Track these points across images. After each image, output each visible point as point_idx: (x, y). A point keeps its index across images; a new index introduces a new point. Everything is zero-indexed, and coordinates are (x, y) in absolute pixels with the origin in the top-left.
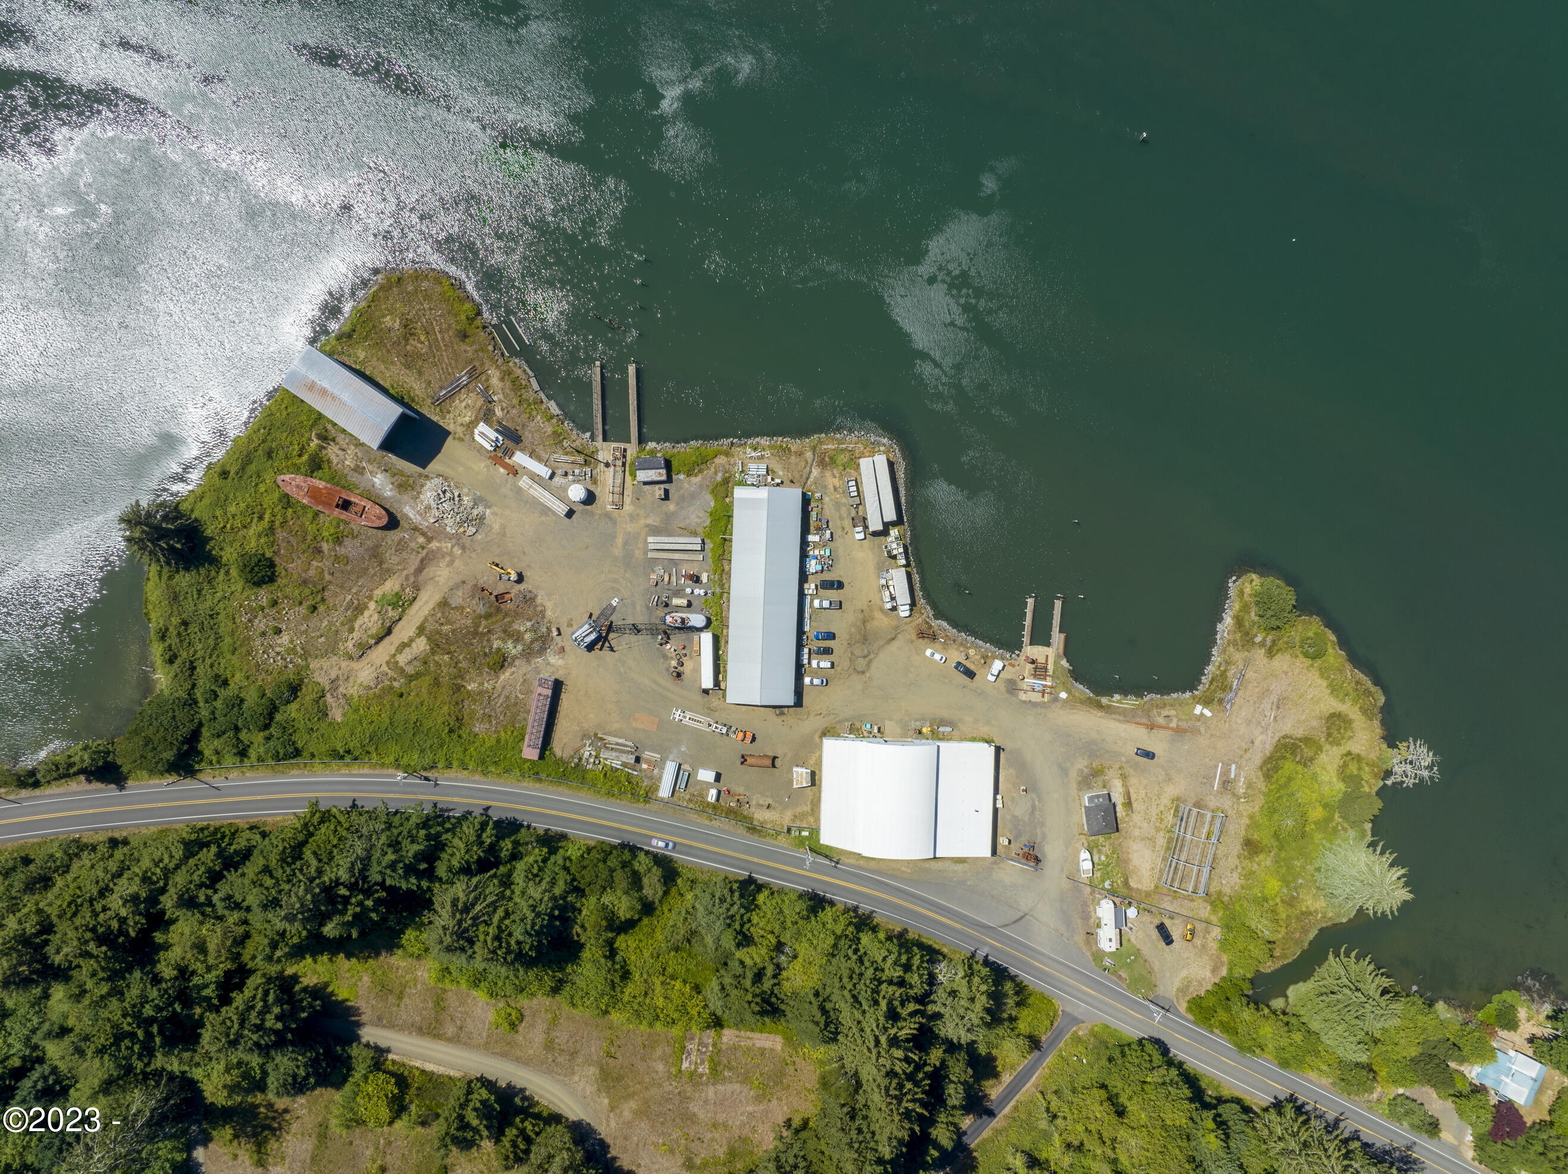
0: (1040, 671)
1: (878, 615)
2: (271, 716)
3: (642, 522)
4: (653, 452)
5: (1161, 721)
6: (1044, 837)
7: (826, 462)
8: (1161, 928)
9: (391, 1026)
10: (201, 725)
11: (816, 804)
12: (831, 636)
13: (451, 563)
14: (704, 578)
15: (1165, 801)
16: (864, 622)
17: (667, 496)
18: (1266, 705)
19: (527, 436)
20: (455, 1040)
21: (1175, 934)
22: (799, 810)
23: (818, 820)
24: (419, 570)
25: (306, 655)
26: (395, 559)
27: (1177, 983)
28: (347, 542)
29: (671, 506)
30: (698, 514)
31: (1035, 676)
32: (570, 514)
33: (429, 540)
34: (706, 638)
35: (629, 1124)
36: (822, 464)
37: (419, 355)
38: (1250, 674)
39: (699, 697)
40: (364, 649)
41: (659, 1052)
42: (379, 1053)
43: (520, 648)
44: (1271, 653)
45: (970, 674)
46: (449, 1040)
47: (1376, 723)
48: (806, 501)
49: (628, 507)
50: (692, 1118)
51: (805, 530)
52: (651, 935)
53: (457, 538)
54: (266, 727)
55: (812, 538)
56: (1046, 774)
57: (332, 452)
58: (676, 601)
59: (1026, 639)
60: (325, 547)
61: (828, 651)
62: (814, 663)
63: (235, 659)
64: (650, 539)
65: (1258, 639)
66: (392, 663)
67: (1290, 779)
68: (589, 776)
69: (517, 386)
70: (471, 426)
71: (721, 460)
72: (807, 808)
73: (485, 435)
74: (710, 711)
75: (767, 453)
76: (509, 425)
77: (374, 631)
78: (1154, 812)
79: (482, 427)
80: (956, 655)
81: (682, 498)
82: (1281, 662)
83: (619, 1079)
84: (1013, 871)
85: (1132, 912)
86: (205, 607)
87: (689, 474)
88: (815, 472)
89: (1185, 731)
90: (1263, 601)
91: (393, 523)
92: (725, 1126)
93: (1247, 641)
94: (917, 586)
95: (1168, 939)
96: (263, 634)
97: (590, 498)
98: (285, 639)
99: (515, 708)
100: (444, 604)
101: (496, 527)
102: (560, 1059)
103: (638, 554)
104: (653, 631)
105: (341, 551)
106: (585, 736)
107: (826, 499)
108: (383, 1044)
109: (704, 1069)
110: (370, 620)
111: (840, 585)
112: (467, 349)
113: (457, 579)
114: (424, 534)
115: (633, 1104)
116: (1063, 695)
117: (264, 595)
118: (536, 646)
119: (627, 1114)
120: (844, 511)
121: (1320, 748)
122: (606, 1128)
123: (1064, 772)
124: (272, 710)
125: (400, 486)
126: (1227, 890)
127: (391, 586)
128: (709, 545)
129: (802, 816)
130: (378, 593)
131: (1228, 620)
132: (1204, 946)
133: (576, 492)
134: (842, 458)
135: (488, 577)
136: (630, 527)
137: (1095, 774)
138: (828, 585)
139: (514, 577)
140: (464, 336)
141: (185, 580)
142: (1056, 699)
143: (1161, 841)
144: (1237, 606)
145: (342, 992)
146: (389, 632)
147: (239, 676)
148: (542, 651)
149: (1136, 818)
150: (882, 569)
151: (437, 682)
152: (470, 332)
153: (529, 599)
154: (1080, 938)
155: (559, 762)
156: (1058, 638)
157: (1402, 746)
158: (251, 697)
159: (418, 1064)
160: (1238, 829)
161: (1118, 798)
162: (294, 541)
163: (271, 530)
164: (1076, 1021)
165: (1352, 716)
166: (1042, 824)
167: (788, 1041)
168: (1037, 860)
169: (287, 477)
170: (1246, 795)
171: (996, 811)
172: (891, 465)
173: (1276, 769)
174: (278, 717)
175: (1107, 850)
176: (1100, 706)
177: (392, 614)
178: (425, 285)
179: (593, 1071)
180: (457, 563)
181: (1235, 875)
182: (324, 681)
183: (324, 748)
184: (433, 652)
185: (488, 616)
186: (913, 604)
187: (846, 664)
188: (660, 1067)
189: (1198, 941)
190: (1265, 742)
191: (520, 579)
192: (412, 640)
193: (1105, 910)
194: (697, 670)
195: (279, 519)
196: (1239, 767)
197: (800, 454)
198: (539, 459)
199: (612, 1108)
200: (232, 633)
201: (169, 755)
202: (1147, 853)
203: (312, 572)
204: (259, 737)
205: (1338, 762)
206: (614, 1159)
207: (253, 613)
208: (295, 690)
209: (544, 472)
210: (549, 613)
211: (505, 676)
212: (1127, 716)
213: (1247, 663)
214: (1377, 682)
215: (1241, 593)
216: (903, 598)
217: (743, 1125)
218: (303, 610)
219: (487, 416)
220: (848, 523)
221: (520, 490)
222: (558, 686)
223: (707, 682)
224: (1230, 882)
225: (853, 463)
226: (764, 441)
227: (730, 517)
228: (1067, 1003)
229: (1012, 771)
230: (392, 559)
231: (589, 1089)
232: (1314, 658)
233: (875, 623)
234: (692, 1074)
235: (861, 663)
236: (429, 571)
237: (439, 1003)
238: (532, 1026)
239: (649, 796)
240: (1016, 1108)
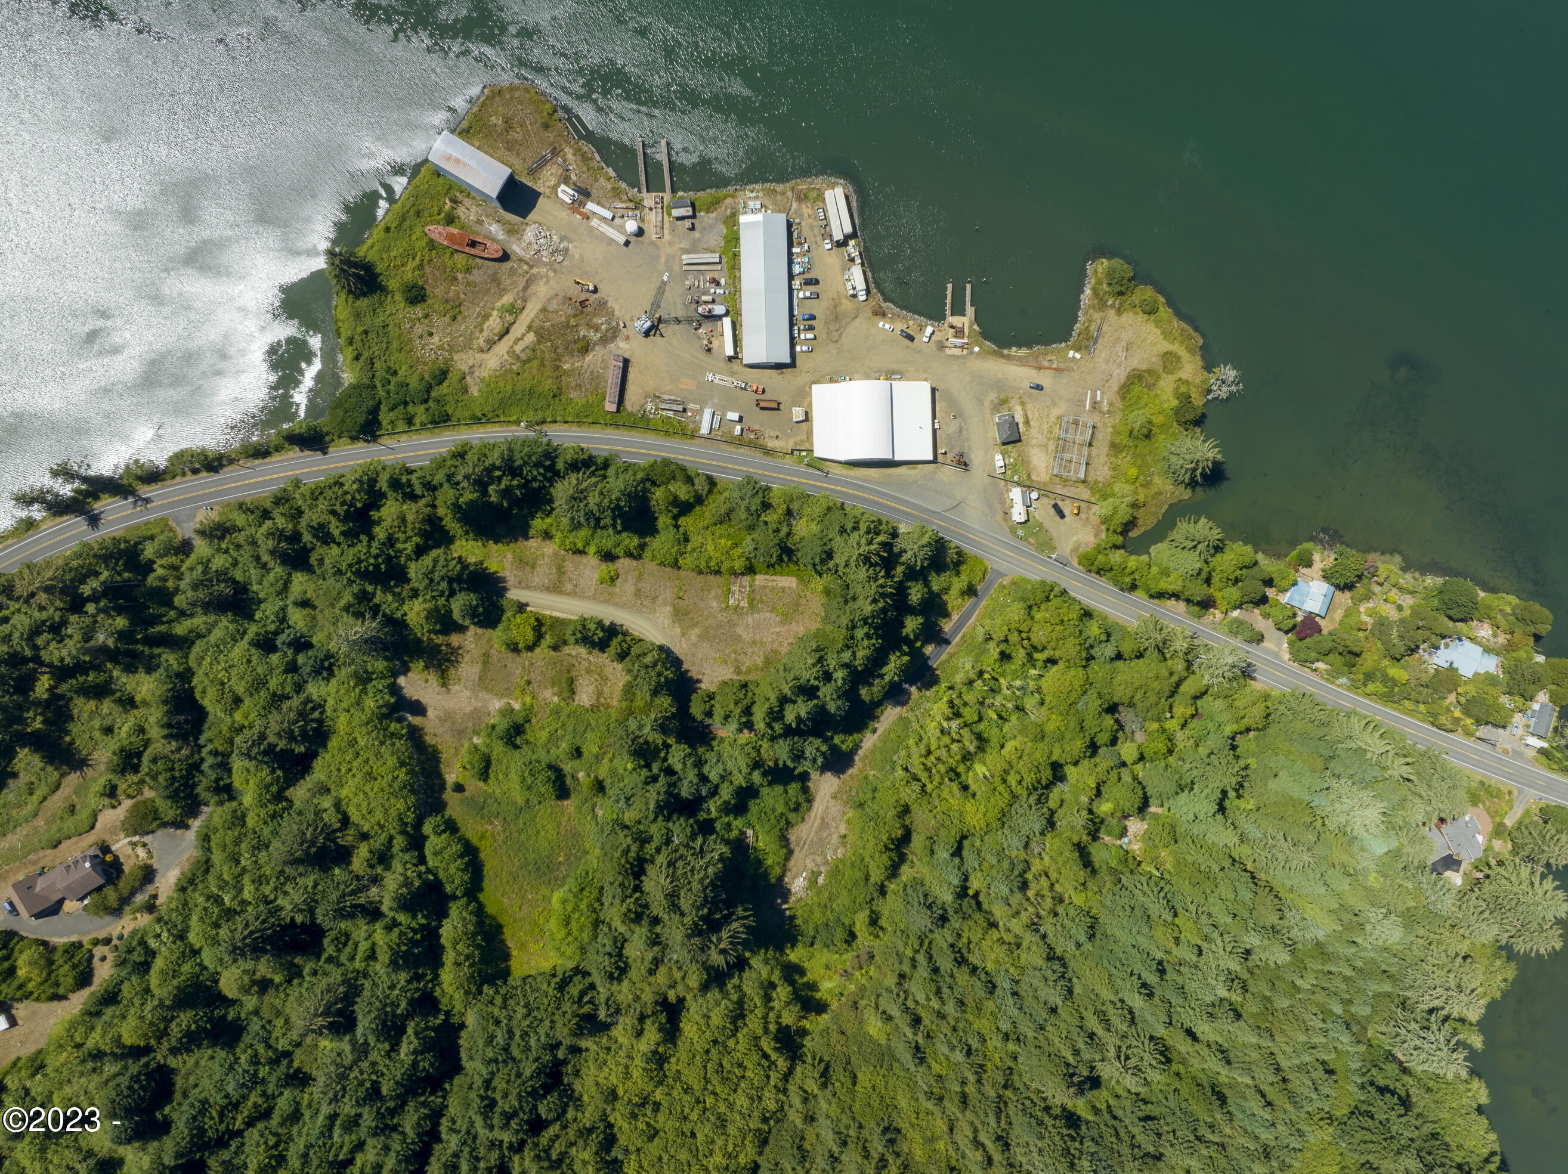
0: (959, 332)
1: (844, 301)
2: (428, 392)
3: (677, 246)
4: (682, 198)
5: (1046, 364)
6: (970, 448)
7: (802, 198)
8: (1056, 507)
9: (528, 587)
10: (380, 402)
11: (810, 434)
12: (813, 318)
13: (547, 283)
14: (723, 282)
15: (1053, 418)
16: (835, 307)
17: (692, 228)
18: (1119, 349)
19: (594, 192)
20: (573, 594)
21: (1066, 512)
22: (799, 438)
23: (812, 444)
24: (526, 288)
25: (451, 349)
26: (508, 282)
27: (1070, 545)
28: (475, 272)
29: (696, 234)
30: (716, 237)
31: (956, 337)
32: (627, 243)
33: (531, 267)
34: (727, 322)
35: (695, 645)
36: (799, 200)
37: (516, 141)
38: (1105, 328)
39: (723, 365)
40: (491, 343)
41: (713, 593)
42: (521, 607)
43: (599, 335)
44: (1119, 312)
45: (911, 339)
46: (568, 594)
47: (1198, 358)
48: (789, 225)
49: (667, 237)
50: (738, 639)
51: (790, 245)
52: (702, 515)
53: (550, 265)
54: (426, 401)
55: (795, 250)
56: (968, 405)
57: (461, 211)
58: (704, 298)
59: (948, 312)
60: (459, 276)
61: (811, 328)
62: (802, 336)
63: (402, 357)
64: (684, 257)
65: (1110, 302)
66: (511, 352)
67: (1139, 398)
68: (652, 423)
69: (585, 158)
70: (555, 188)
71: (729, 201)
72: (804, 437)
73: (565, 193)
74: (733, 374)
75: (761, 194)
76: (583, 186)
77: (497, 331)
78: (1045, 426)
79: (563, 187)
80: (900, 326)
81: (704, 228)
82: (1128, 318)
83: (686, 614)
84: (948, 473)
85: (1034, 495)
86: (379, 320)
87: (708, 211)
88: (795, 205)
89: (1063, 370)
90: (1110, 274)
91: (505, 257)
92: (761, 642)
93: (1102, 305)
94: (871, 280)
95: (1062, 516)
96: (420, 337)
97: (640, 232)
98: (436, 339)
99: (597, 379)
100: (544, 310)
101: (577, 256)
102: (646, 603)
103: (676, 268)
104: (689, 321)
105: (471, 278)
106: (647, 396)
107: (803, 224)
108: (523, 600)
109: (744, 604)
110: (494, 323)
111: (817, 282)
112: (550, 135)
113: (552, 293)
114: (527, 263)
115: (697, 631)
116: (977, 349)
117: (418, 311)
118: (609, 334)
119: (694, 639)
120: (816, 230)
121: (1159, 377)
122: (680, 649)
123: (981, 402)
124: (429, 388)
125: (509, 231)
126: (1100, 479)
127: (507, 299)
128: (724, 260)
129: (802, 442)
130: (499, 304)
131: (1088, 291)
132: (1087, 519)
133: (631, 226)
134: (813, 195)
135: (574, 292)
136: (669, 250)
137: (1003, 402)
138: (809, 282)
139: (591, 288)
140: (546, 126)
141: (363, 303)
142: (971, 353)
143: (1052, 447)
144: (1093, 281)
145: (492, 566)
146: (507, 332)
147: (404, 368)
148: (614, 338)
149: (1033, 432)
150: (845, 269)
151: (542, 365)
152: (551, 123)
153: (603, 304)
154: (1000, 516)
155: (631, 414)
156: (970, 310)
157: (1216, 370)
158: (414, 383)
159: (548, 612)
160: (1104, 436)
161: (1019, 418)
162: (437, 273)
163: (421, 266)
164: (1001, 575)
165: (1180, 353)
166: (968, 440)
167: (800, 579)
168: (965, 464)
169: (432, 227)
170: (1109, 412)
171: (934, 431)
172: (847, 197)
173: (1128, 392)
174: (433, 394)
175: (1014, 454)
176: (1003, 356)
177: (509, 318)
178: (517, 94)
179: (668, 609)
180: (552, 282)
181: (1106, 468)
182: (464, 368)
183: (467, 414)
184: (539, 342)
185: (575, 316)
186: (868, 291)
187: (824, 336)
188: (715, 604)
189: (1083, 516)
190: (1120, 375)
191: (596, 291)
192: (523, 335)
193: (1016, 493)
194: (722, 346)
195: (427, 258)
196: (1103, 393)
197: (783, 193)
198: (603, 206)
199: (683, 635)
200: (400, 336)
201: (361, 419)
202: (1043, 456)
203: (451, 294)
204: (421, 408)
205: (1173, 386)
206: (687, 671)
207: (413, 322)
208: (442, 375)
209: (608, 215)
210: (617, 313)
211: (589, 358)
212: (1022, 362)
213: (1103, 320)
214: (1196, 330)
215: (1096, 272)
216: (861, 285)
217: (773, 642)
218: (447, 319)
219: (566, 180)
220: (819, 238)
221: (592, 229)
222: (626, 362)
223: (729, 351)
224: (1102, 472)
225: (821, 198)
226: (758, 186)
227: (737, 239)
228: (994, 562)
229: (944, 404)
230: (506, 281)
231: (667, 622)
232: (1150, 313)
233: (843, 307)
234: (736, 608)
235: (835, 335)
236: (533, 288)
237: (561, 571)
238: (626, 581)
239: (694, 435)
240: (963, 637)
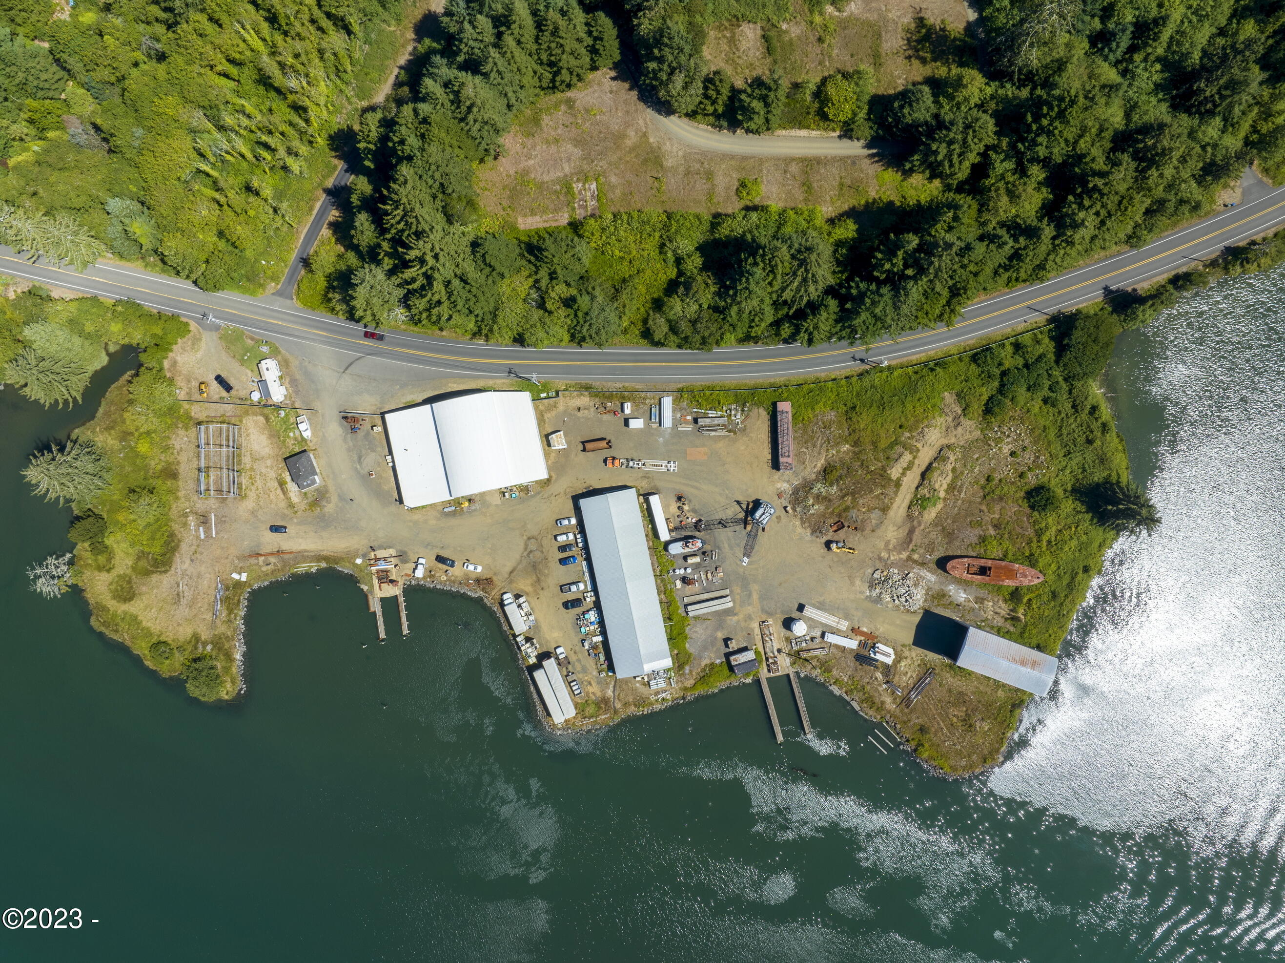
0: (384, 578)
1: (529, 589)
2: (1002, 385)
3: (741, 616)
4: (746, 676)
5: (272, 560)
6: (345, 440)
7: (603, 703)
8: (228, 388)
9: (842, 159)
10: (1057, 362)
11: (541, 421)
12: (563, 561)
13: (887, 543)
14: (679, 584)
15: (252, 495)
16: (538, 580)
17: (726, 640)
18: (188, 594)
19: (851, 662)
20: (789, 160)
21: (215, 385)
22: (554, 413)
23: (536, 408)
24: (911, 532)
25: (985, 440)
26: (933, 535)
27: (203, 344)
28: (975, 540)
29: (720, 635)
30: (697, 634)
31: (386, 571)
32: (801, 608)
33: (909, 558)
34: (665, 536)
35: (628, 125)
36: (605, 701)
37: (954, 705)
38: (209, 616)
39: (660, 484)
40: (940, 457)
41: (618, 192)
42: (848, 132)
43: (815, 490)
44: (196, 638)
45: (440, 559)
46: (793, 159)
47: (92, 601)
48: (611, 667)
49: (755, 625)
50: (578, 142)
51: (606, 644)
52: (649, 287)
53: (887, 565)
54: (1004, 374)
55: (598, 639)
56: (357, 492)
57: (1004, 609)
58: (697, 560)
59: (401, 599)
60: (992, 532)
61: (563, 548)
62: (571, 536)
63: (1042, 422)
64: (730, 605)
65: (209, 648)
66: (915, 451)
67: (152, 538)
68: (732, 399)
69: (870, 701)
70: (899, 659)
71: (689, 683)
72: (547, 416)
73: (885, 655)
74: (646, 476)
75: (653, 698)
76: (867, 668)
77: (936, 474)
78: (259, 483)
79: (889, 661)
80: (456, 571)
81: (713, 644)
82: (185, 633)
83: (645, 161)
84: (365, 404)
85: (256, 397)
86: (1077, 459)
87: (712, 665)
88: (610, 693)
89: (251, 556)
90: (215, 680)
91: (942, 564)
92: (548, 143)
93: (218, 642)
94: (502, 620)
95: (219, 379)
96: (1024, 449)
97: (788, 623)
98: (1006, 450)
99: (806, 439)
100: (885, 510)
101: (858, 582)
102: (697, 166)
103: (737, 590)
104: (709, 528)
105: (978, 531)
106: (744, 430)
107: (595, 673)
108: (846, 142)
109: (577, 187)
110: (941, 482)
111: (566, 605)
112: (917, 720)
113: (879, 532)
114: (915, 562)
115: (629, 143)
116: (359, 561)
117: (1032, 480)
118: (802, 494)
119: (631, 133)
120: (578, 667)
121: (134, 568)
122: (646, 115)
123: (341, 498)
124: (1002, 390)
125: (944, 596)
126: (182, 432)
127: (931, 514)
128: (681, 611)
129: (549, 409)
130: (940, 506)
131: (238, 656)
132: (189, 381)
133: (800, 629)
134: (591, 710)
135: (854, 539)
136: (749, 609)
137: (317, 501)
138: (576, 603)
139: (834, 546)
140: (922, 730)
141: (1098, 476)
142: (364, 556)
143: (246, 460)
144: (234, 670)
145: (891, 176)
146: (923, 475)
147: (1036, 410)
148: (796, 491)
149: (272, 474)
150: (536, 627)
151: (874, 444)
152: (918, 735)
153: (816, 530)
154: (294, 363)
155: (759, 404)
156: (375, 606)
157: (64, 589)
158: (1022, 393)
159: (814, 133)
160: (185, 485)
161: (292, 487)
162: (1020, 530)
163: (1039, 534)
164: (279, 293)
165: (114, 602)
166: (349, 450)
167: (513, 228)
168: (345, 418)
169: (1036, 581)
170: (186, 515)
171: (391, 453)
172: (549, 714)
173: (167, 543)
174: (996, 384)
175: (290, 442)
176: (326, 559)
177: (924, 491)
178: (964, 763)
179: (669, 163)
180: (882, 545)
181: (177, 447)
182: (967, 423)
183: (953, 368)
184: (884, 469)
185: (847, 509)
186: (502, 605)
187: (545, 542)
188: (613, 179)
189: (195, 384)
190: (182, 563)
191: (828, 544)
192: (904, 474)
193: (278, 394)
194: (665, 507)
195: (1034, 545)
196: (198, 537)
197: (626, 704)
198: (837, 647)
199: (645, 135)
200: (1049, 443)
201: (1078, 335)
202: (255, 447)
203: (997, 508)
204: (1007, 364)
205: (116, 561)
206: (630, 88)
207: (1036, 464)
208: (988, 410)
209: (830, 638)
210: (798, 523)
211: (821, 463)
212: (301, 556)
213: (213, 625)
214: (101, 635)
215: (233, 683)
216: (512, 610)
217: (534, 147)
218: (997, 476)
219: (887, 670)
220: (573, 658)
221: (847, 617)
222: (776, 465)
223: (655, 500)
224: (181, 440)
225: (580, 708)
226: (658, 707)
227: (670, 639)
228: (292, 306)
229: (386, 488)
230: (935, 535)
231: (667, 147)
232: (159, 643)
233: (529, 581)
234: (586, 180)
235: (533, 546)
236: (902, 533)
237: (807, 187)
238: (727, 188)
239: (680, 394)
240: (311, 209)
